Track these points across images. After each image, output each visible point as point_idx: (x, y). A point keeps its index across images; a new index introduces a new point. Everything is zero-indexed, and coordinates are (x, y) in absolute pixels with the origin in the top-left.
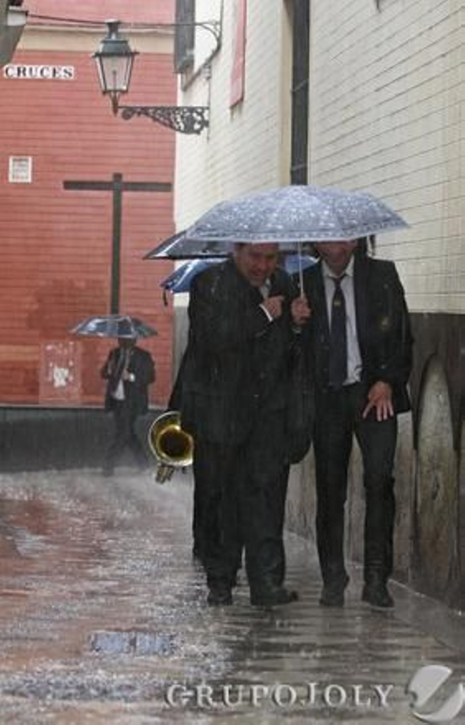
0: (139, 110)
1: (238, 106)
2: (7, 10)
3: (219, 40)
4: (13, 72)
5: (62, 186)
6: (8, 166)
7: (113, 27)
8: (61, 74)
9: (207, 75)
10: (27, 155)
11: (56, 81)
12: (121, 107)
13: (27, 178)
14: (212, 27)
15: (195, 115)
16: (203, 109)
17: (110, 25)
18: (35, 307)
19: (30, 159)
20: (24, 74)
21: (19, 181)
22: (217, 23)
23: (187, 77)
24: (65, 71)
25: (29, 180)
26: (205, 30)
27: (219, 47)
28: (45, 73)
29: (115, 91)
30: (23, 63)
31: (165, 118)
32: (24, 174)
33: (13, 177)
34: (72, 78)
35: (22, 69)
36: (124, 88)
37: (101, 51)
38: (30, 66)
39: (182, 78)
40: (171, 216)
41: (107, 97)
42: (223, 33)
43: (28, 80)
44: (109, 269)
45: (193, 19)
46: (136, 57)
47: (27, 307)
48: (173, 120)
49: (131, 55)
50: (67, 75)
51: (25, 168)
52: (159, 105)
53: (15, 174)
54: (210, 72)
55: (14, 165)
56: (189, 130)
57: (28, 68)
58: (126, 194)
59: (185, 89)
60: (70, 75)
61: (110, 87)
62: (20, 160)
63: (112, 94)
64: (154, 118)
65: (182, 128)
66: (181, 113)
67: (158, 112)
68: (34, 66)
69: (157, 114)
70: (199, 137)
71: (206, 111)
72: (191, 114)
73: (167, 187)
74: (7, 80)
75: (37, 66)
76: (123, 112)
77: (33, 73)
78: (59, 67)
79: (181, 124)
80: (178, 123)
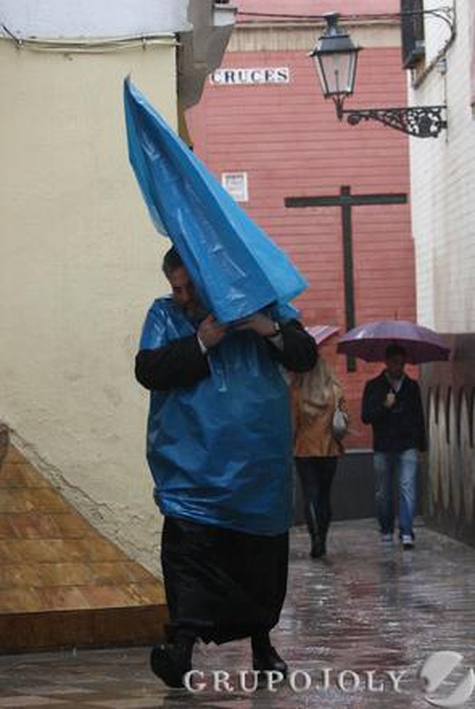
0: (367, 113)
2: (213, 7)
3: (453, 28)
4: (220, 78)
5: (282, 203)
7: (332, 20)
8: (275, 77)
9: (442, 69)
10: (242, 171)
11: (268, 85)
12: (346, 112)
13: (243, 196)
14: (444, 15)
15: (430, 115)
16: (440, 108)
17: (327, 18)
19: (245, 175)
20: (234, 79)
22: (449, 10)
23: (418, 73)
24: (280, 74)
25: (246, 199)
26: (436, 18)
27: (453, 37)
28: (257, 77)
29: (338, 93)
30: (230, 67)
31: (397, 121)
32: (240, 192)
34: (287, 81)
35: (230, 74)
36: (349, 89)
37: (319, 48)
38: (240, 70)
39: (412, 73)
40: (410, 231)
41: (330, 101)
42: (457, 21)
43: (238, 86)
44: (342, 294)
45: (422, 7)
46: (360, 53)
48: (406, 122)
49: (355, 51)
50: (282, 78)
51: (240, 186)
52: (390, 106)
54: (445, 65)
55: (227, 182)
56: (424, 132)
57: (236, 72)
58: (356, 209)
59: (417, 86)
60: (285, 76)
61: (332, 89)
62: (234, 177)
63: (336, 97)
64: (384, 121)
65: (417, 131)
66: (415, 114)
67: (389, 114)
68: (243, 71)
69: (388, 117)
70: (436, 140)
71: (443, 111)
72: (426, 115)
73: (402, 199)
74: (215, 87)
75: (247, 70)
76: (349, 117)
77: (243, 77)
78: (273, 69)
79: (416, 127)
80: (412, 126)
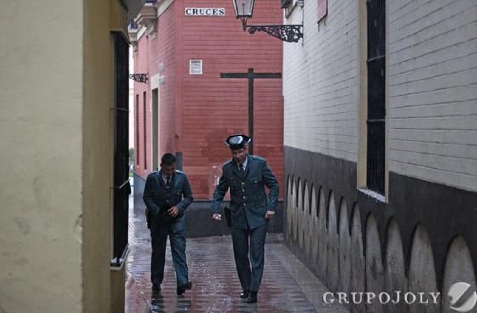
0: (259, 28)
1: (323, 20)
4: (190, 12)
5: (219, 76)
6: (189, 65)
8: (218, 13)
9: (301, 5)
10: (200, 59)
11: (215, 16)
12: (247, 26)
13: (200, 72)
15: (294, 30)
16: (299, 26)
18: (206, 144)
19: (201, 61)
20: (197, 13)
21: (196, 73)
23: (288, 9)
24: (220, 11)
25: (201, 73)
28: (209, 12)
29: (244, 16)
30: (196, 7)
31: (276, 33)
32: (198, 70)
33: (192, 72)
34: (224, 15)
35: (195, 10)
36: (250, 14)
39: (286, 11)
41: (239, 20)
43: (199, 16)
44: (247, 122)
47: (201, 144)
48: (280, 33)
50: (221, 13)
51: (198, 66)
52: (272, 24)
53: (193, 69)
54: (303, 3)
55: (192, 65)
56: (290, 39)
57: (199, 9)
58: (255, 80)
59: (288, 17)
60: (223, 12)
61: (241, 14)
62: (196, 62)
63: (243, 18)
64: (268, 32)
65: (287, 39)
66: (286, 29)
67: (272, 29)
68: (202, 9)
69: (271, 30)
70: (297, 44)
71: (301, 27)
72: (292, 29)
73: (279, 76)
74: (187, 16)
75: (204, 9)
76: (250, 30)
77: (202, 12)
78: (217, 9)
79: (286, 36)
80: (284, 35)
